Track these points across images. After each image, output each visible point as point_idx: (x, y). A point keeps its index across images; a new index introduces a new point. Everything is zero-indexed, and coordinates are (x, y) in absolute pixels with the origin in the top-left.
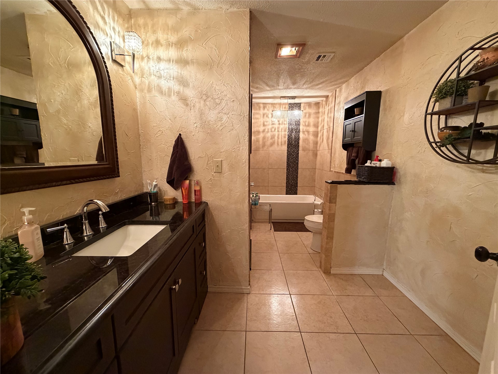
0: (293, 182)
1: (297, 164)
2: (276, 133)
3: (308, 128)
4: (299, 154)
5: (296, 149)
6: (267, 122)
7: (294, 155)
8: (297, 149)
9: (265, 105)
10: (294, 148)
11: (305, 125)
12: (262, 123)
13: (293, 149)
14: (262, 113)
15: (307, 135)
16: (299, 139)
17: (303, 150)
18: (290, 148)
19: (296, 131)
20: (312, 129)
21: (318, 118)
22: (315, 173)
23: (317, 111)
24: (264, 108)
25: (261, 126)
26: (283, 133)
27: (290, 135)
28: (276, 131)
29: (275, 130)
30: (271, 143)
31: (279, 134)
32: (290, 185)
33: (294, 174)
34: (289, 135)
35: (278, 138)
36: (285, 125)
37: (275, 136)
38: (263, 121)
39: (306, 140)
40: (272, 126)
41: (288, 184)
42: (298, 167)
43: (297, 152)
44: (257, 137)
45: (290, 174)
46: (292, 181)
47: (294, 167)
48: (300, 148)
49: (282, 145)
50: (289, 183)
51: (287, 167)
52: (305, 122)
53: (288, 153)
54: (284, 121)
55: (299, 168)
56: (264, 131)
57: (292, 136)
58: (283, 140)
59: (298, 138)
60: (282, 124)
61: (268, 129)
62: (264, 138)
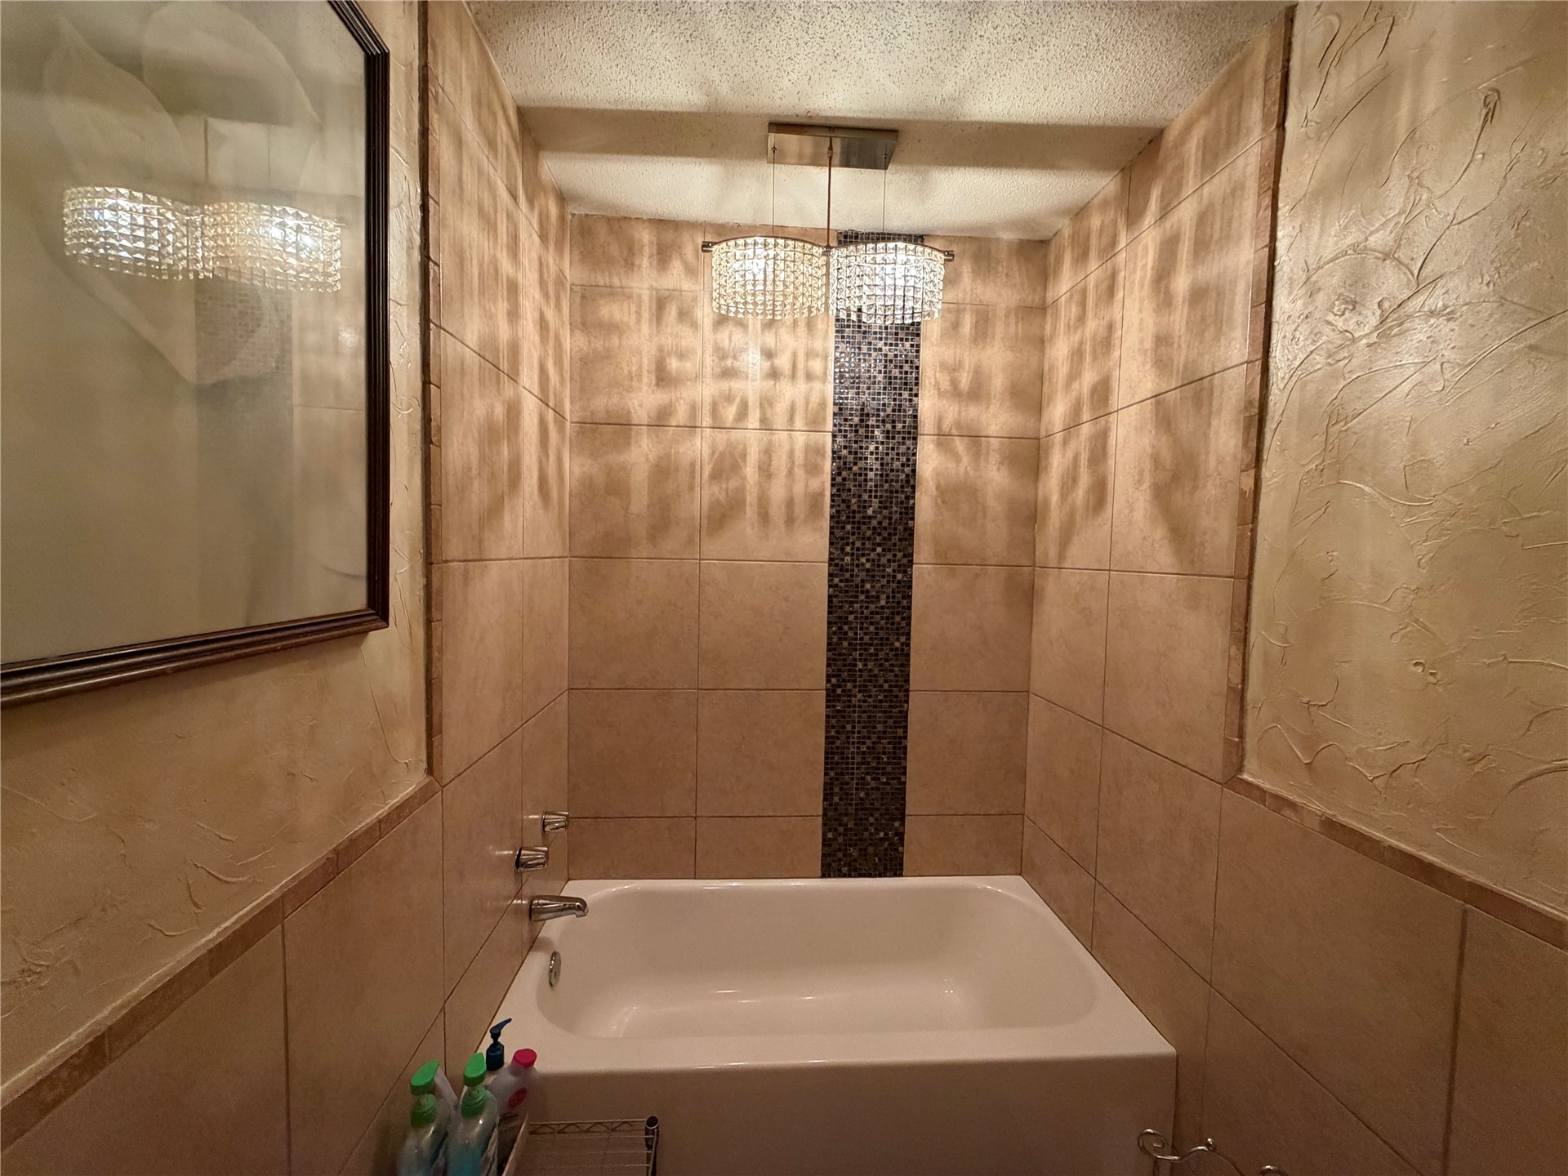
0: (873, 784)
1: (902, 659)
2: (752, 439)
3: (973, 411)
4: (910, 587)
5: (889, 556)
6: (682, 356)
7: (878, 597)
8: (900, 555)
9: (669, 236)
10: (879, 550)
11: (955, 392)
12: (647, 363)
13: (873, 555)
14: (651, 288)
15: (965, 460)
16: (913, 487)
17: (945, 560)
18: (848, 549)
19: (889, 426)
20: (997, 420)
21: (1041, 343)
22: (1020, 721)
23: (1033, 299)
24: (663, 256)
25: (640, 381)
26: (800, 439)
27: (851, 458)
28: (753, 420)
29: (743, 413)
30: (715, 505)
31: (770, 442)
32: (851, 810)
33: (880, 727)
34: (845, 452)
35: (766, 471)
36: (817, 386)
37: (744, 456)
38: (654, 351)
39: (954, 494)
40: (725, 385)
41: (836, 799)
42: (907, 681)
43: (899, 576)
44: (615, 459)
45: (849, 727)
46: (869, 778)
47: (881, 681)
48: (923, 552)
49: (790, 521)
50: (846, 796)
51: (828, 681)
52: (954, 370)
53: (836, 580)
54: (810, 354)
55: (913, 685)
56: (660, 421)
57: (861, 464)
58: (799, 488)
59: (903, 477)
60: (793, 376)
61: (693, 409)
62: (663, 470)
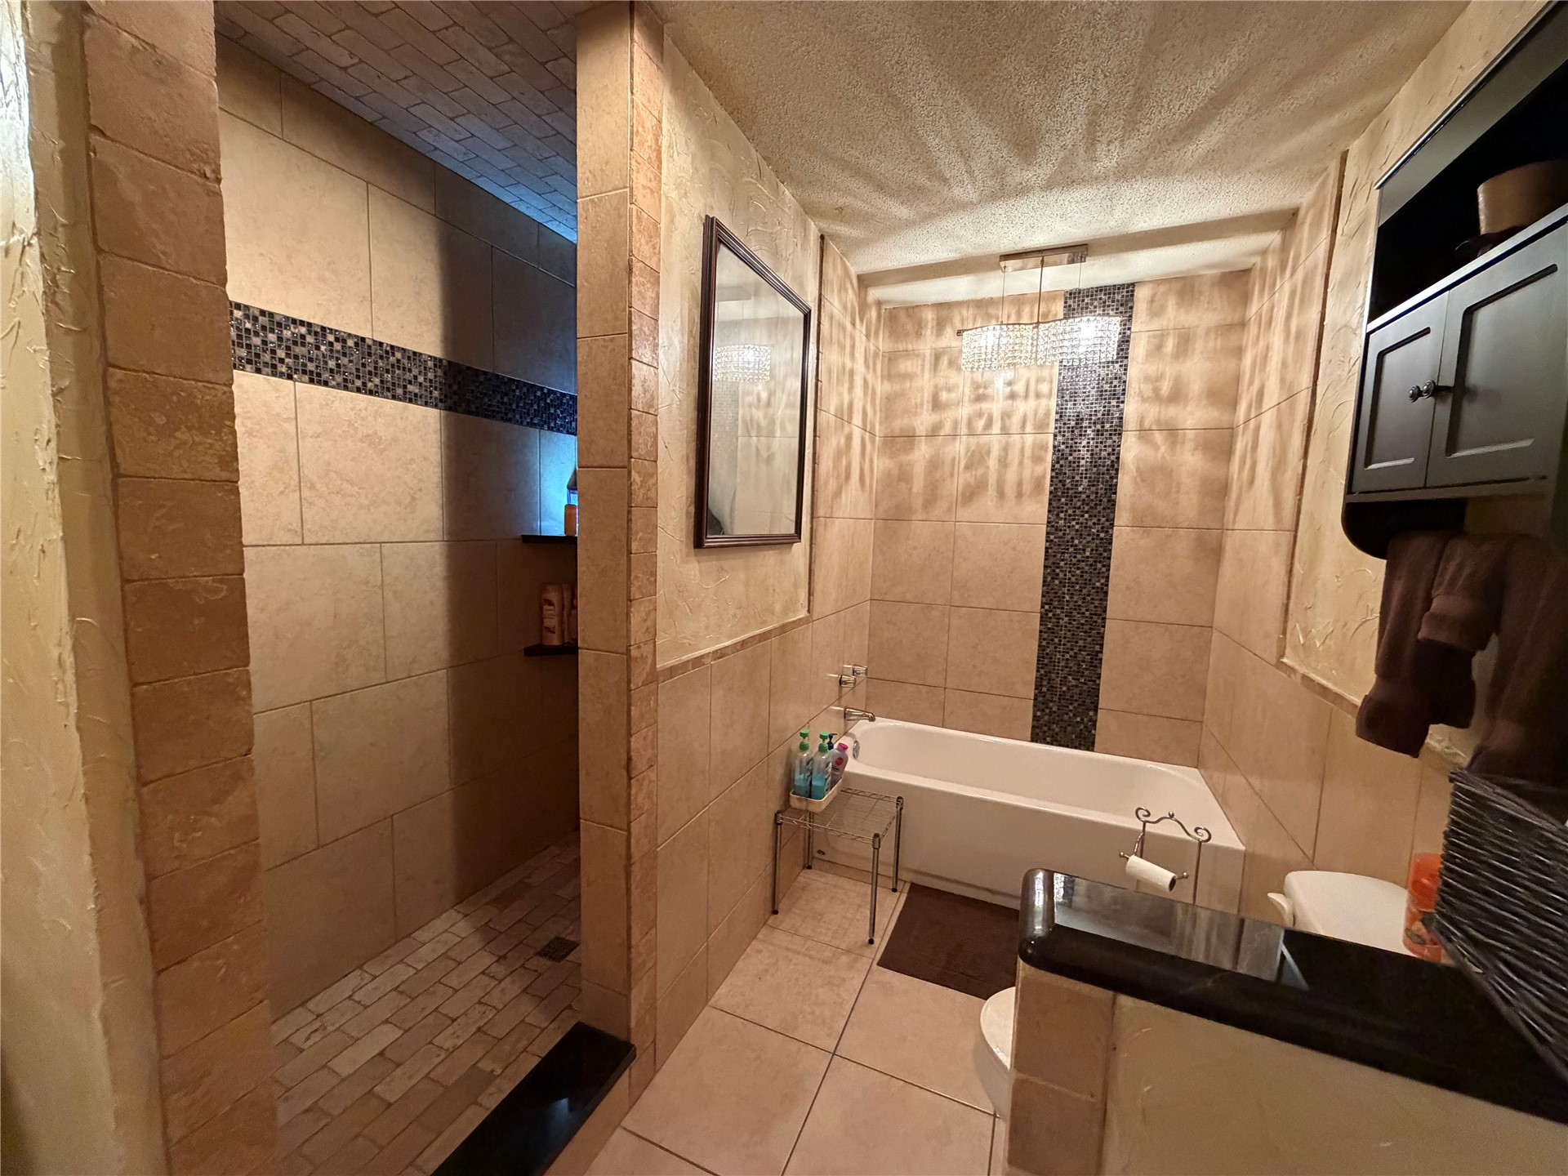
0: (1074, 683)
1: (1101, 595)
2: (995, 441)
3: (1172, 411)
4: (1111, 543)
5: (1095, 520)
6: (949, 390)
7: (1084, 550)
8: (1103, 520)
9: (944, 312)
10: (1086, 516)
11: (1157, 397)
12: (927, 396)
13: (1081, 520)
14: (932, 348)
15: (1163, 448)
16: (1117, 470)
17: (1140, 523)
18: (1062, 515)
19: (1099, 427)
20: (1194, 416)
21: (1239, 352)
22: (1203, 649)
23: (1234, 317)
24: (940, 326)
25: (922, 408)
26: (1029, 439)
27: (1068, 450)
28: (996, 428)
29: (989, 424)
30: (967, 486)
31: (1007, 443)
32: (1056, 698)
33: (1081, 643)
34: (1063, 447)
35: (1003, 462)
36: (1044, 402)
37: (988, 453)
38: (932, 388)
39: (1156, 475)
40: (977, 406)
41: (1044, 689)
42: (1105, 611)
43: (1102, 535)
44: (904, 458)
45: (1056, 640)
46: (1070, 678)
47: (1083, 610)
48: (1122, 517)
49: (1019, 495)
50: (1051, 688)
51: (1042, 607)
52: (1156, 381)
53: (1052, 537)
54: (1039, 380)
55: (1109, 614)
56: (933, 433)
57: (1075, 454)
58: (1027, 473)
59: (1109, 462)
60: (1026, 397)
61: (956, 423)
62: (934, 465)
